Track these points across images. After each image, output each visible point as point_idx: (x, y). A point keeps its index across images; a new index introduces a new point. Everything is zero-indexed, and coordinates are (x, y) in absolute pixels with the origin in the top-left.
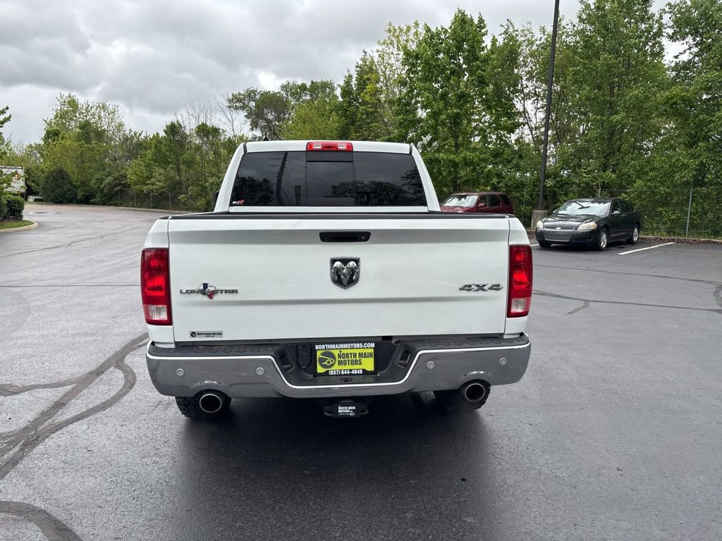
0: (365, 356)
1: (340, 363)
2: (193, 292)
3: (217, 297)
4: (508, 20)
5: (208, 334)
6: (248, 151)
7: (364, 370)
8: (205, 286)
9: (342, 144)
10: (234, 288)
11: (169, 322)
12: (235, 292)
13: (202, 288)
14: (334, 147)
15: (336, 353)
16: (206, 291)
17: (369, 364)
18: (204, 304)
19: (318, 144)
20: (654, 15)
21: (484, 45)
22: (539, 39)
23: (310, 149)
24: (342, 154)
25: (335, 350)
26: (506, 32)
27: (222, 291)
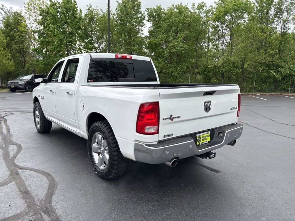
0: (207, 136)
1: (203, 140)
2: (167, 119)
3: (175, 120)
4: (90, 4)
5: (169, 136)
6: (92, 57)
7: (208, 141)
8: (171, 116)
9: (128, 56)
10: (179, 116)
11: (157, 133)
12: (179, 117)
13: (170, 117)
14: (126, 57)
15: (201, 136)
16: (171, 118)
17: (209, 139)
18: (170, 123)
19: (120, 56)
20: (141, 12)
21: (77, 12)
22: (100, 14)
23: (117, 57)
24: (129, 60)
25: (201, 135)
26: (89, 9)
27: (176, 117)
